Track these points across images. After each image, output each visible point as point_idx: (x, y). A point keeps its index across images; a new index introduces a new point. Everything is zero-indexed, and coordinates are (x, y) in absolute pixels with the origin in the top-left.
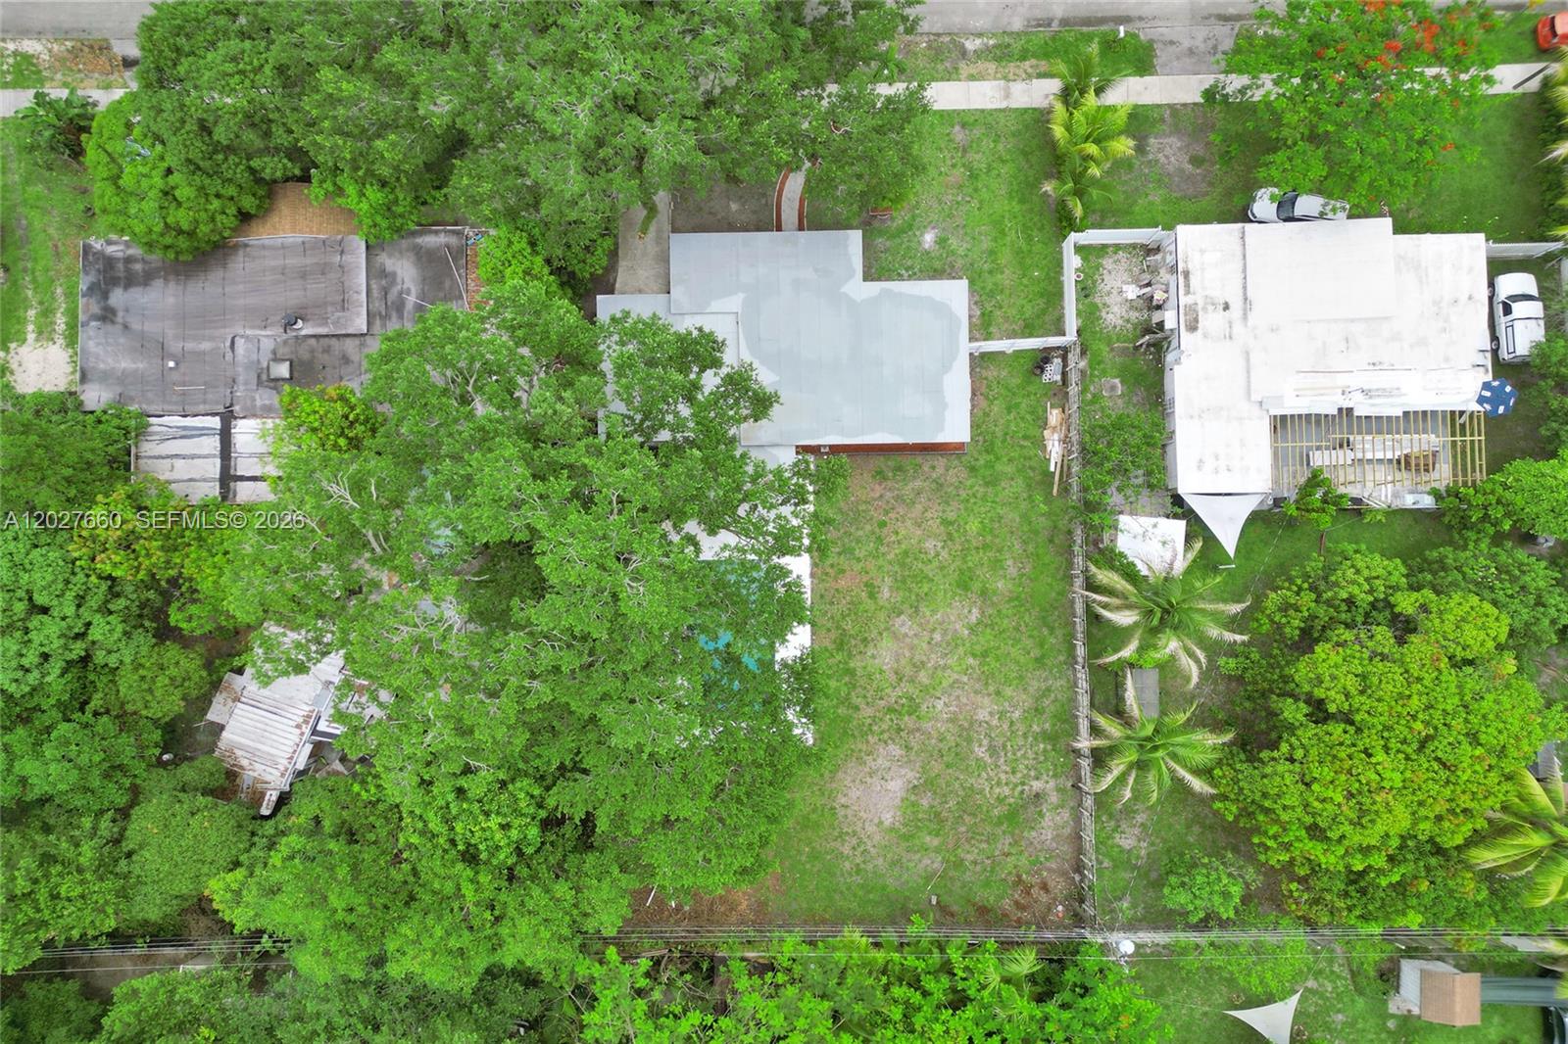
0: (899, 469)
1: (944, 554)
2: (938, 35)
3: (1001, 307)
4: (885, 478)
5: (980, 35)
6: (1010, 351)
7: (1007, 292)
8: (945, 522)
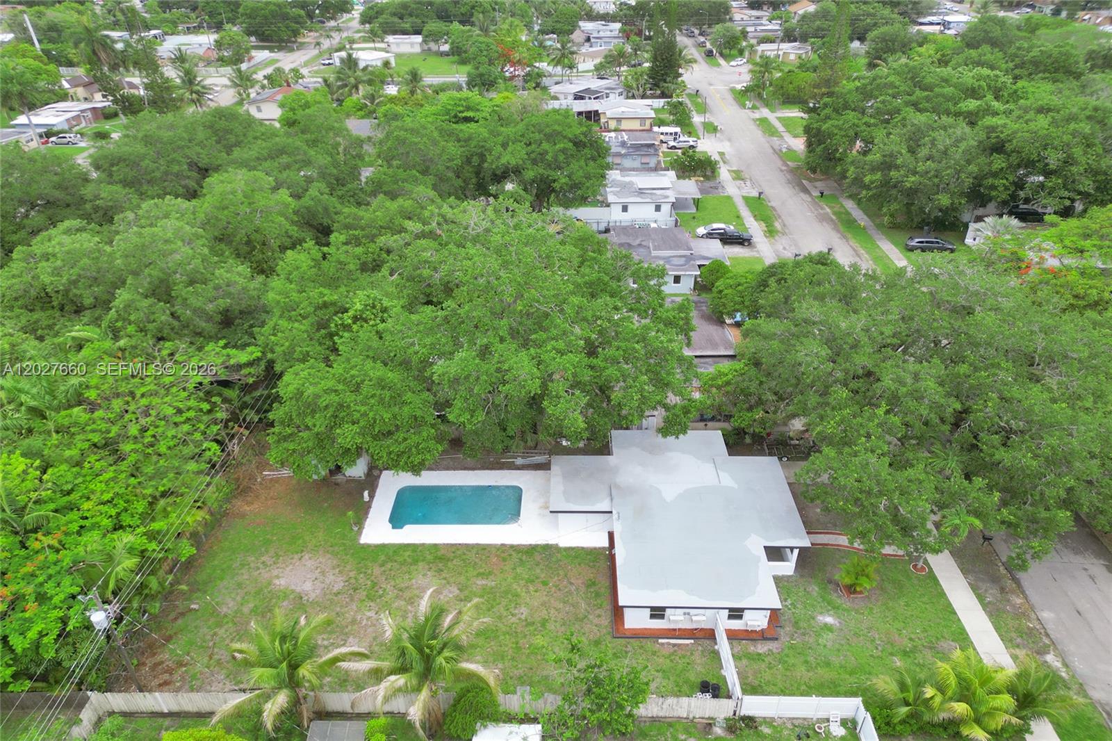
0: (598, 595)
1: (514, 620)
2: (1047, 635)
3: (770, 668)
4: (589, 586)
5: (1066, 665)
6: (723, 672)
7: (788, 673)
8: (544, 622)
